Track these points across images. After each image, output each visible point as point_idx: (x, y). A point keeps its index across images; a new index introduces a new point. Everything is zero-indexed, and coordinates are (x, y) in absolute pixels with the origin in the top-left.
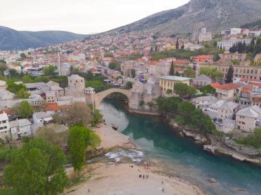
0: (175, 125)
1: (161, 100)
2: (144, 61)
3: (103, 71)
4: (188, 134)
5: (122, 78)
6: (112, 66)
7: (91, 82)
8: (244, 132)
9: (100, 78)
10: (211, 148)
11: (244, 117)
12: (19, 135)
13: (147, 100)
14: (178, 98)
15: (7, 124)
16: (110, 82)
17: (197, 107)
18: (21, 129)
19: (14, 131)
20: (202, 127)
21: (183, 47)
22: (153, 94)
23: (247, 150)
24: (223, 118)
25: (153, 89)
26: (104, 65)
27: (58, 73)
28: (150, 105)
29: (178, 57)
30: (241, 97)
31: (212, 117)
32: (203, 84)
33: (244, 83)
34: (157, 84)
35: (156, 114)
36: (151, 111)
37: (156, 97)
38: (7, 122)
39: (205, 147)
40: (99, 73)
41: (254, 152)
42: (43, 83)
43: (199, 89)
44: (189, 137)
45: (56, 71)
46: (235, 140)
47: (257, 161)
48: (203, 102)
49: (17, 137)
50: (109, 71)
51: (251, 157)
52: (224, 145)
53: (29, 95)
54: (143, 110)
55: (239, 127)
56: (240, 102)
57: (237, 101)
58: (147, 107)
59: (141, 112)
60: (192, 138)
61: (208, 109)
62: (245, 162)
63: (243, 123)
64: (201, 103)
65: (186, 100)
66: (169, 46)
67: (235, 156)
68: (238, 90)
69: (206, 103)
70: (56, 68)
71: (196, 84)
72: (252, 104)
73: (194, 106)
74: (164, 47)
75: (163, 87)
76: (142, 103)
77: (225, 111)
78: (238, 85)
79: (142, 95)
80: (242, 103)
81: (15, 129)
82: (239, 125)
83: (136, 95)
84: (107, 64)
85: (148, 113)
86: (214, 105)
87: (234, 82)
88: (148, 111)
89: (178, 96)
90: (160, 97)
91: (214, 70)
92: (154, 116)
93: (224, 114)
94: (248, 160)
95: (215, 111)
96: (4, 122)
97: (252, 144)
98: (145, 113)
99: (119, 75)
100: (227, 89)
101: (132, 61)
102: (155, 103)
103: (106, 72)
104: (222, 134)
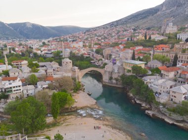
0: (131, 95)
1: (123, 77)
2: (119, 48)
3: (91, 54)
4: (138, 102)
5: (102, 60)
6: (98, 52)
7: (82, 62)
8: (175, 103)
9: (88, 59)
10: (150, 113)
11: (175, 92)
12: (28, 95)
13: (115, 76)
14: (134, 76)
15: (21, 88)
16: (94, 62)
17: (145, 83)
18: (29, 91)
19: (25, 92)
20: (147, 98)
21: (150, 38)
22: (119, 73)
23: (175, 116)
24: (162, 92)
25: (119, 69)
26: (92, 51)
27: (62, 56)
28: (117, 80)
29: (144, 46)
30: (180, 77)
31: (155, 91)
32: (155, 67)
33: (184, 67)
34: (122, 65)
35: (120, 86)
36: (117, 84)
37: (121, 75)
38: (21, 86)
39: (147, 111)
40: (88, 56)
41: (180, 118)
42: (49, 63)
43: (150, 70)
44: (138, 104)
45: (61, 54)
46: (167, 108)
47: (182, 125)
48: (150, 80)
49: (26, 96)
50: (95, 55)
51: (178, 121)
52: (159, 111)
53: (38, 70)
54: (112, 83)
55: (172, 100)
56: (178, 81)
57: (175, 81)
58: (114, 81)
59: (110, 85)
60: (140, 105)
61: (152, 85)
62: (173, 124)
63: (175, 97)
64: (148, 81)
65: (139, 78)
66: (141, 37)
67: (167, 120)
68: (178, 72)
69: (152, 80)
70: (62, 52)
71: (149, 66)
72: (186, 83)
73: (144, 82)
74: (138, 37)
75: (126, 68)
76: (111, 78)
77: (163, 87)
78: (179, 69)
79: (111, 73)
80: (179, 82)
81: (26, 91)
82: (172, 98)
83: (107, 73)
84: (94, 50)
85: (115, 85)
86: (156, 83)
87: (178, 66)
88: (115, 84)
89: (134, 74)
90: (124, 74)
91: (164, 57)
92: (119, 88)
93: (162, 89)
94: (175, 123)
95: (156, 87)
96: (19, 86)
97: (178, 112)
98: (113, 85)
99: (101, 58)
100: (168, 71)
101: (111, 48)
102: (119, 78)
103: (93, 56)
104: (159, 103)
